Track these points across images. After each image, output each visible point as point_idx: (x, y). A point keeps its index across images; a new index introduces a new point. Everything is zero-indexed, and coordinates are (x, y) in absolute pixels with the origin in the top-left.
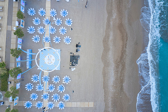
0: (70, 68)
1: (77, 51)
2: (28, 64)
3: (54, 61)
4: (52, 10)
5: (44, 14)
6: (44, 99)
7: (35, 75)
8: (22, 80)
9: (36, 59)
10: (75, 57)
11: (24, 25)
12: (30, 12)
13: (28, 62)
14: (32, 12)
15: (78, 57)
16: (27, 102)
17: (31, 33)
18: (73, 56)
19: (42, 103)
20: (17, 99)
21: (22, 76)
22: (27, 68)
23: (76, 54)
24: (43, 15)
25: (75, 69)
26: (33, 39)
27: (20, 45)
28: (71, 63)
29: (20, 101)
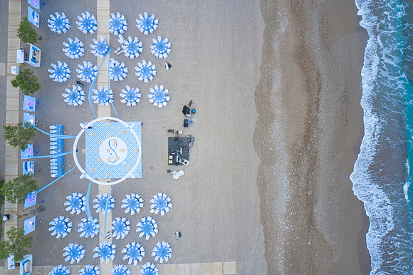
0: (169, 171)
1: (186, 125)
2: (54, 165)
3: (126, 153)
4: (114, 17)
5: (92, 28)
6: (102, 259)
7: (75, 195)
8: (40, 209)
9: (75, 149)
10: (181, 141)
11: (39, 58)
12: (56, 24)
13: (54, 160)
14: (59, 23)
15: (191, 139)
16: (55, 269)
17: (61, 81)
18: (176, 139)
19: (96, 269)
20: (28, 261)
21: (40, 199)
22: (53, 176)
23: (183, 133)
24: (91, 31)
25: (181, 173)
26: (66, 95)
27: (30, 113)
28: (171, 157)
29: (37, 267)
